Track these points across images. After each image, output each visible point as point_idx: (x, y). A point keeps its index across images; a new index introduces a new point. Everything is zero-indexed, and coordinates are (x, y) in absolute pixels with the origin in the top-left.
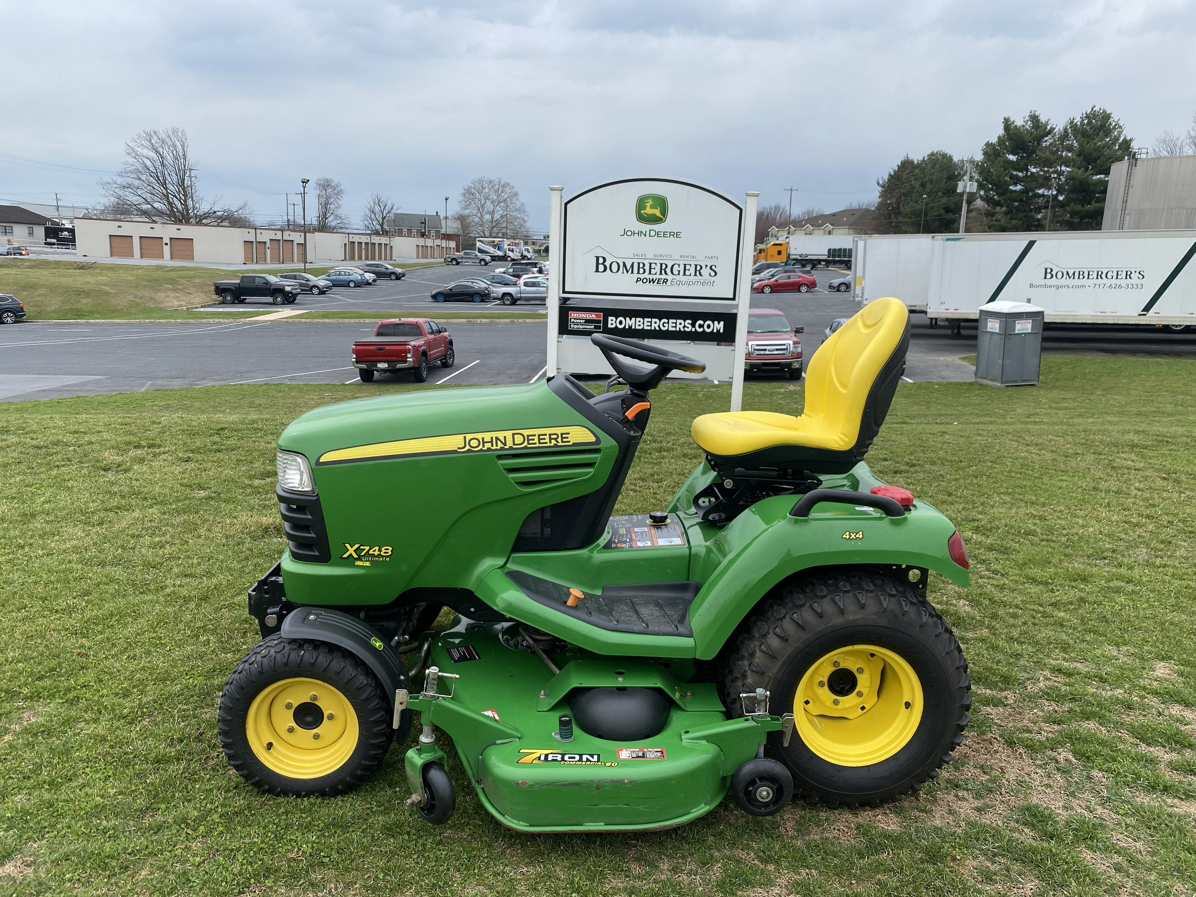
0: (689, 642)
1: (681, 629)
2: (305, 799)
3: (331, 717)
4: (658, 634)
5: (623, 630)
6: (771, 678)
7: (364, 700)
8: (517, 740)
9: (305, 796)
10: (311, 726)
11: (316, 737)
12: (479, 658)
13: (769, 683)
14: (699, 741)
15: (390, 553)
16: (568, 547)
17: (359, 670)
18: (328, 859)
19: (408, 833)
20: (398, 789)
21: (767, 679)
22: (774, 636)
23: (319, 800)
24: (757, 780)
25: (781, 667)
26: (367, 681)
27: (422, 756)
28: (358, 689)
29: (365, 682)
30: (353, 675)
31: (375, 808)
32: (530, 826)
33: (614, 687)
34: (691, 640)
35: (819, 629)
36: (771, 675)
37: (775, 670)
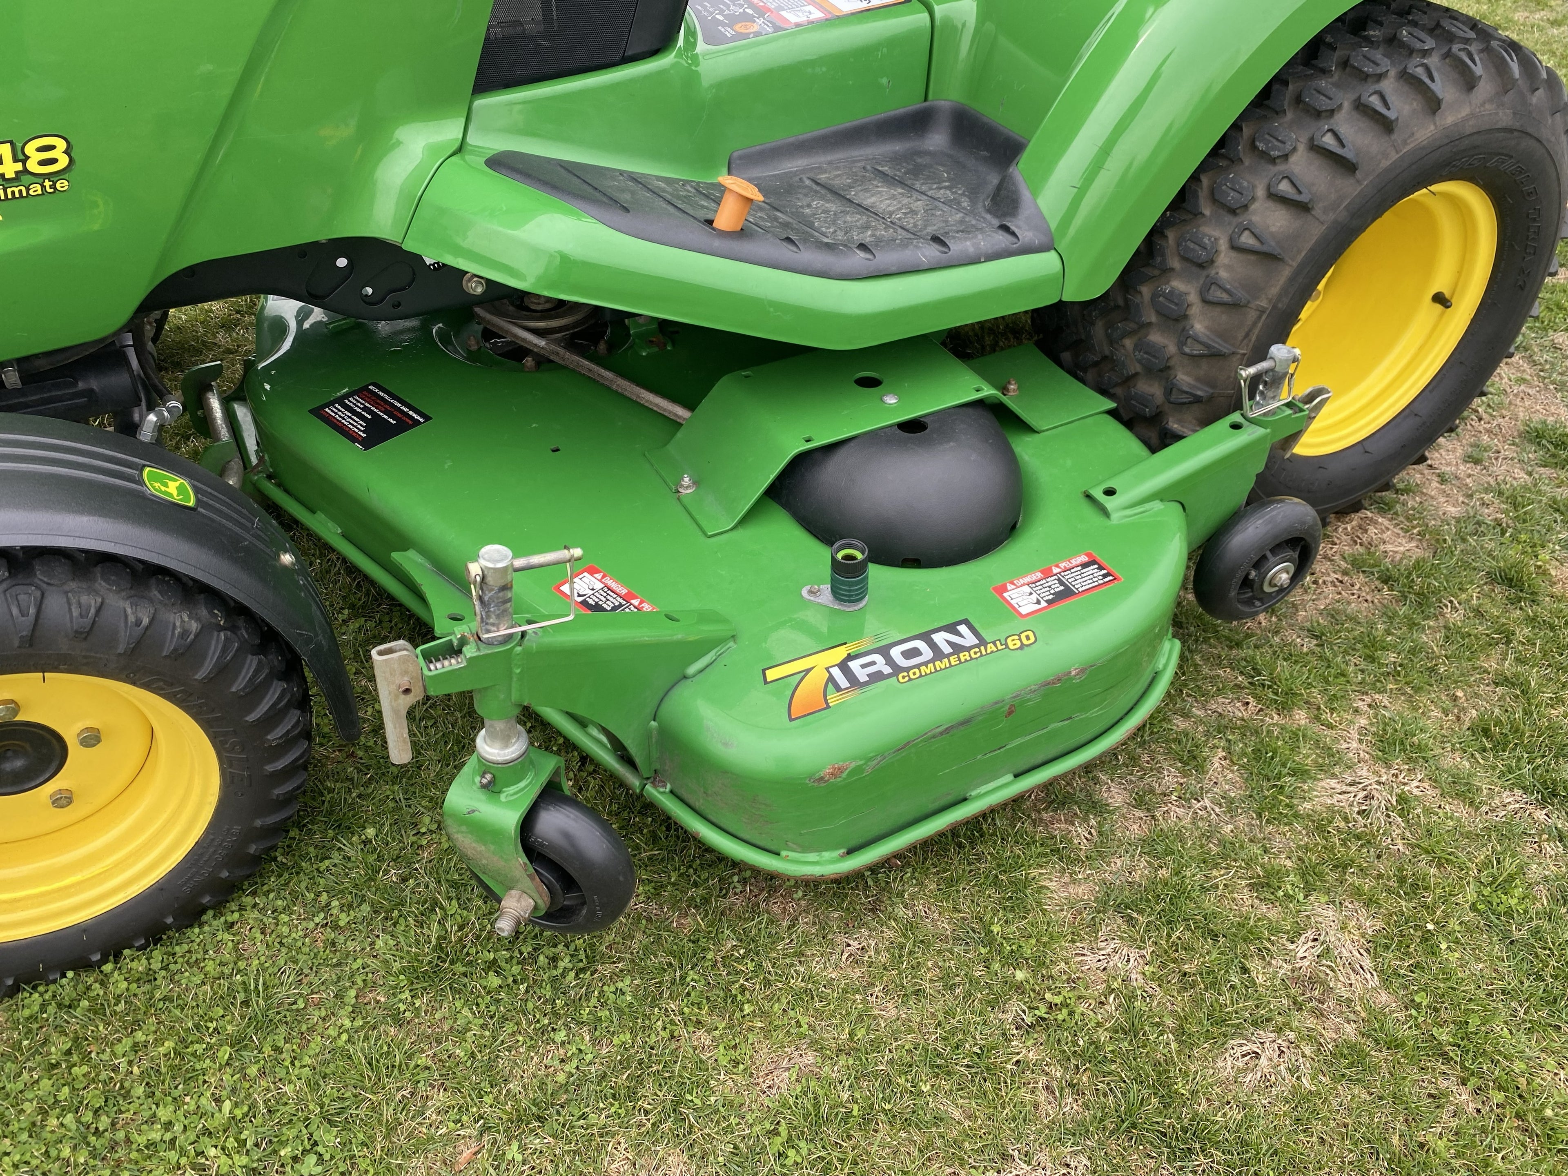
0: (1048, 261)
1: (1026, 235)
2: (108, 967)
3: (91, 738)
4: (974, 261)
5: (894, 269)
6: (1263, 312)
7: (210, 680)
8: (731, 644)
9: (104, 960)
10: (31, 779)
11: (63, 800)
12: (427, 418)
13: (1255, 324)
14: (1147, 506)
15: (63, 161)
16: (629, 53)
17: (155, 593)
18: (312, 1159)
19: (492, 966)
20: (371, 832)
21: (1252, 315)
22: (1270, 204)
23: (157, 954)
24: (1269, 554)
25: (1292, 279)
26: (198, 620)
27: (503, 797)
28: (177, 655)
29: (194, 626)
30: (146, 621)
31: (343, 916)
32: (850, 852)
33: (891, 426)
34: (1050, 258)
35: (1385, 164)
36: (1264, 303)
37: (1274, 291)
